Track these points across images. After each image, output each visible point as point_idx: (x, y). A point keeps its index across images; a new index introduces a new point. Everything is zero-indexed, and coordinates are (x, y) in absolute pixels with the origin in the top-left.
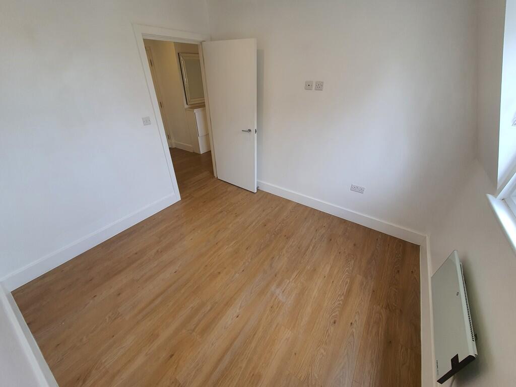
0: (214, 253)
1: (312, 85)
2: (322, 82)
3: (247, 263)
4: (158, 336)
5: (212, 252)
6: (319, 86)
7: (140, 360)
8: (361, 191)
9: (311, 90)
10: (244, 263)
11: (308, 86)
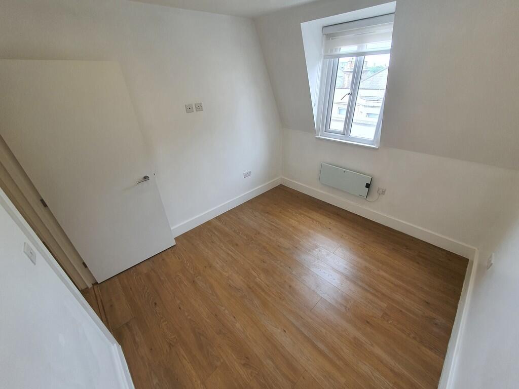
0: (263, 290)
1: (192, 108)
2: (201, 104)
3: (282, 264)
4: (355, 338)
5: (263, 294)
6: (199, 107)
7: (378, 351)
8: (249, 174)
9: (193, 112)
10: (281, 266)
11: (189, 109)
